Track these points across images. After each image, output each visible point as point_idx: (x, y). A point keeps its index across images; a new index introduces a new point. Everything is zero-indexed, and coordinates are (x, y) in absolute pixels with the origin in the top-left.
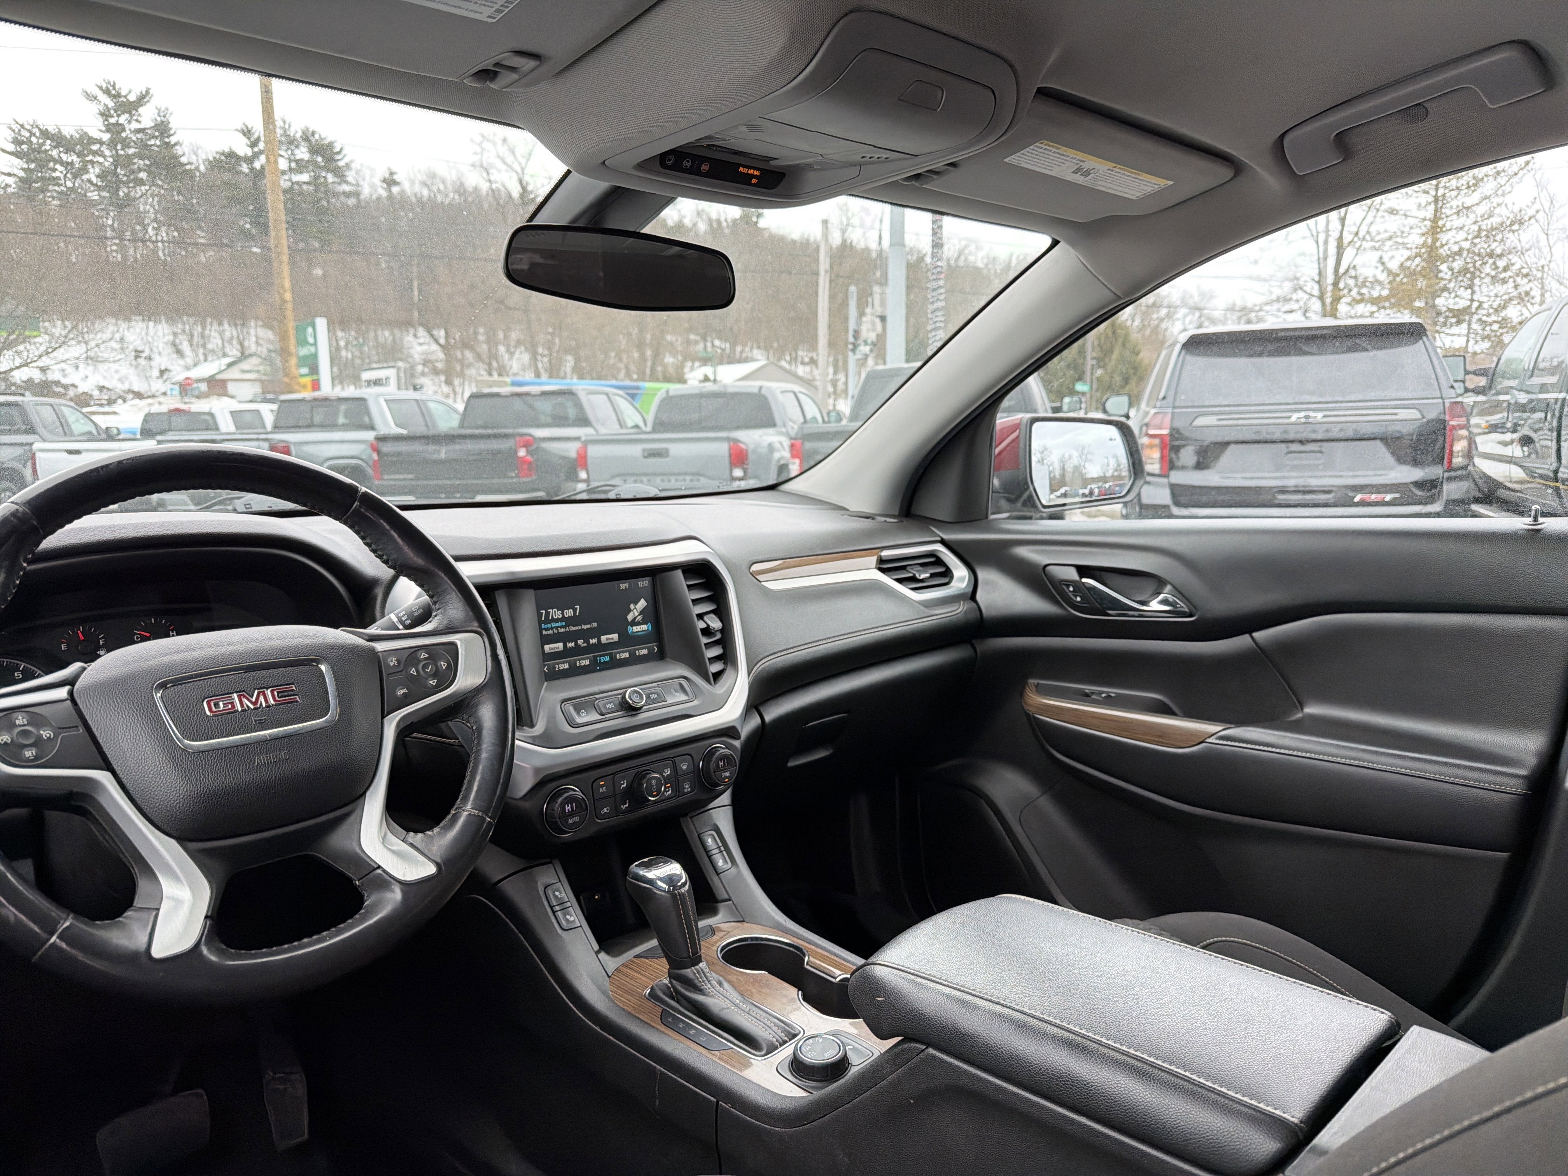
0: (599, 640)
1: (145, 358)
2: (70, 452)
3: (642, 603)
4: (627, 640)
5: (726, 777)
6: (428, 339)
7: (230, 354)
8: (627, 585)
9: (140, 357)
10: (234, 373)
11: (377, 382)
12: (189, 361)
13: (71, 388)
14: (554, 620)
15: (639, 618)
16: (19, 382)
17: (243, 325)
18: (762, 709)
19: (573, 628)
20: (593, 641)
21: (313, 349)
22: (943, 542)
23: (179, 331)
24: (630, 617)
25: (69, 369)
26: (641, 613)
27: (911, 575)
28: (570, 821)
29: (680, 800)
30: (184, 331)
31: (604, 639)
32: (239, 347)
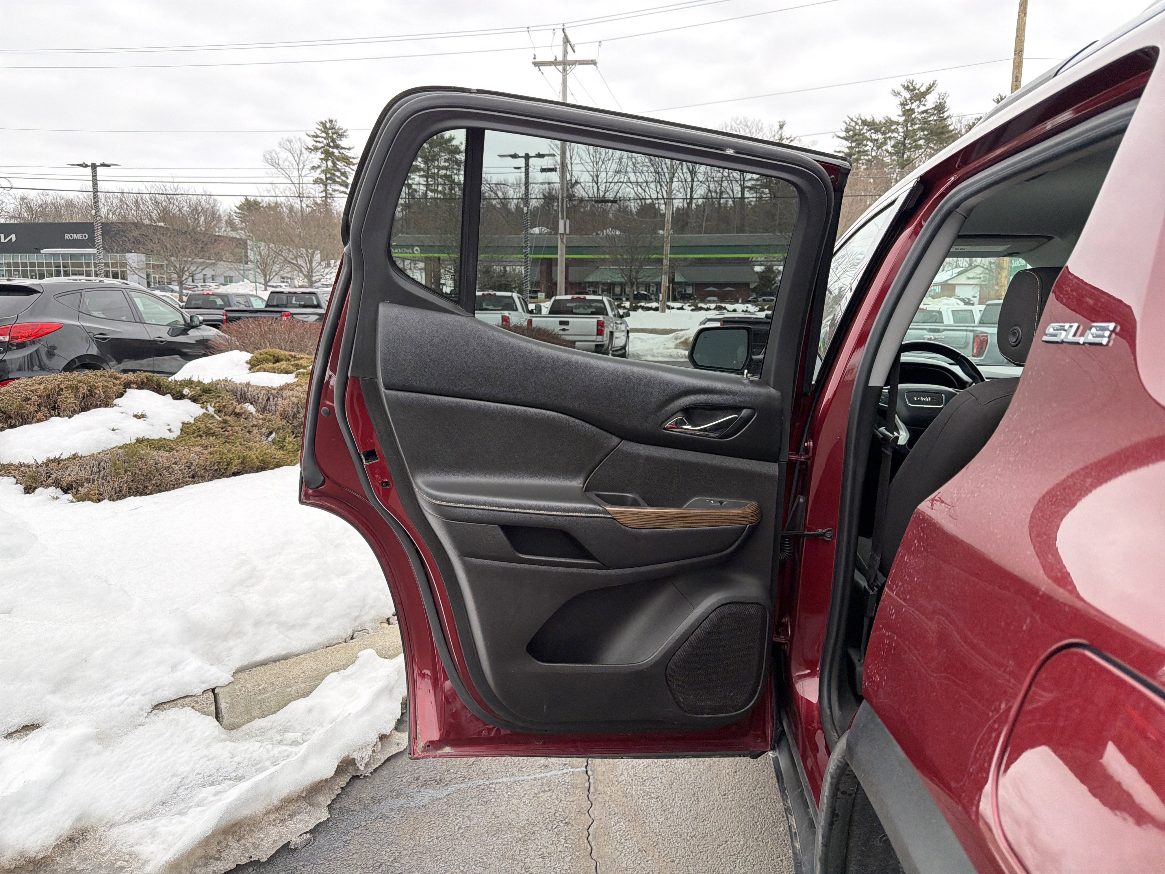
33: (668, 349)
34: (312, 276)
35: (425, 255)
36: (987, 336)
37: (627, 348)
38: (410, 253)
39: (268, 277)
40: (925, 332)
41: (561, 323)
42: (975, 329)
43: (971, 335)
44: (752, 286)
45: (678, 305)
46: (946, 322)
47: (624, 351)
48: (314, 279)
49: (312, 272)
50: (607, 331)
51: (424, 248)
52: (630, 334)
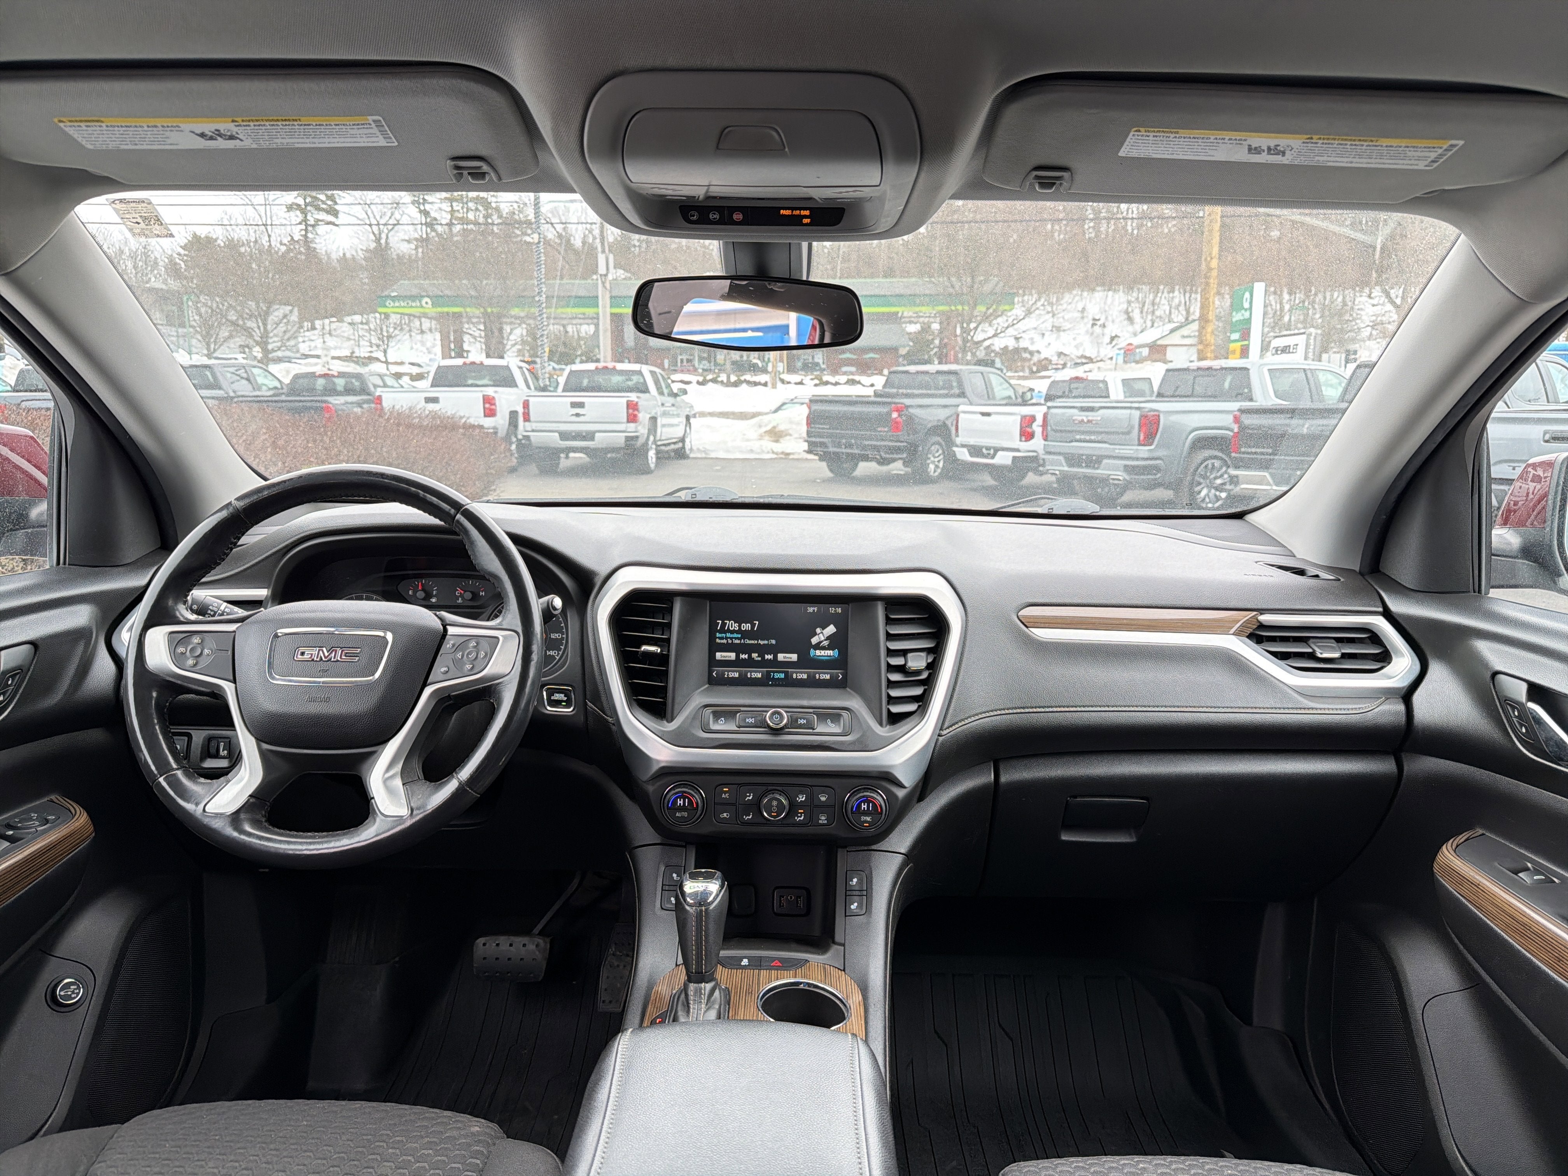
0: (775, 657)
1: (1100, 326)
2: (984, 414)
3: (831, 629)
4: (805, 662)
5: (866, 822)
6: (1383, 299)
7: (1175, 320)
8: (816, 609)
9: (1096, 324)
10: (1175, 339)
11: (1285, 350)
12: (1138, 328)
13: (1036, 354)
14: (729, 631)
15: (826, 643)
16: (997, 349)
17: (1191, 292)
18: (1002, 767)
19: (749, 642)
20: (769, 657)
21: (1247, 315)
22: (1388, 614)
23: (1133, 299)
24: (814, 640)
25: (1037, 338)
26: (828, 638)
27: (1310, 650)
28: (678, 814)
29: (810, 830)
30: (1137, 299)
31: (781, 657)
32: (1184, 313)
33: (748, 440)
34: (266, 343)
35: (439, 309)
36: (1159, 416)
37: (687, 440)
38: (416, 307)
39: (212, 346)
40: (1075, 411)
41: (574, 405)
42: (1142, 405)
43: (1137, 414)
44: (903, 351)
45: (796, 378)
46: (1113, 397)
47: (680, 445)
48: (270, 347)
49: (267, 337)
50: (643, 417)
51: (437, 300)
52: (692, 420)
